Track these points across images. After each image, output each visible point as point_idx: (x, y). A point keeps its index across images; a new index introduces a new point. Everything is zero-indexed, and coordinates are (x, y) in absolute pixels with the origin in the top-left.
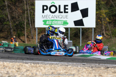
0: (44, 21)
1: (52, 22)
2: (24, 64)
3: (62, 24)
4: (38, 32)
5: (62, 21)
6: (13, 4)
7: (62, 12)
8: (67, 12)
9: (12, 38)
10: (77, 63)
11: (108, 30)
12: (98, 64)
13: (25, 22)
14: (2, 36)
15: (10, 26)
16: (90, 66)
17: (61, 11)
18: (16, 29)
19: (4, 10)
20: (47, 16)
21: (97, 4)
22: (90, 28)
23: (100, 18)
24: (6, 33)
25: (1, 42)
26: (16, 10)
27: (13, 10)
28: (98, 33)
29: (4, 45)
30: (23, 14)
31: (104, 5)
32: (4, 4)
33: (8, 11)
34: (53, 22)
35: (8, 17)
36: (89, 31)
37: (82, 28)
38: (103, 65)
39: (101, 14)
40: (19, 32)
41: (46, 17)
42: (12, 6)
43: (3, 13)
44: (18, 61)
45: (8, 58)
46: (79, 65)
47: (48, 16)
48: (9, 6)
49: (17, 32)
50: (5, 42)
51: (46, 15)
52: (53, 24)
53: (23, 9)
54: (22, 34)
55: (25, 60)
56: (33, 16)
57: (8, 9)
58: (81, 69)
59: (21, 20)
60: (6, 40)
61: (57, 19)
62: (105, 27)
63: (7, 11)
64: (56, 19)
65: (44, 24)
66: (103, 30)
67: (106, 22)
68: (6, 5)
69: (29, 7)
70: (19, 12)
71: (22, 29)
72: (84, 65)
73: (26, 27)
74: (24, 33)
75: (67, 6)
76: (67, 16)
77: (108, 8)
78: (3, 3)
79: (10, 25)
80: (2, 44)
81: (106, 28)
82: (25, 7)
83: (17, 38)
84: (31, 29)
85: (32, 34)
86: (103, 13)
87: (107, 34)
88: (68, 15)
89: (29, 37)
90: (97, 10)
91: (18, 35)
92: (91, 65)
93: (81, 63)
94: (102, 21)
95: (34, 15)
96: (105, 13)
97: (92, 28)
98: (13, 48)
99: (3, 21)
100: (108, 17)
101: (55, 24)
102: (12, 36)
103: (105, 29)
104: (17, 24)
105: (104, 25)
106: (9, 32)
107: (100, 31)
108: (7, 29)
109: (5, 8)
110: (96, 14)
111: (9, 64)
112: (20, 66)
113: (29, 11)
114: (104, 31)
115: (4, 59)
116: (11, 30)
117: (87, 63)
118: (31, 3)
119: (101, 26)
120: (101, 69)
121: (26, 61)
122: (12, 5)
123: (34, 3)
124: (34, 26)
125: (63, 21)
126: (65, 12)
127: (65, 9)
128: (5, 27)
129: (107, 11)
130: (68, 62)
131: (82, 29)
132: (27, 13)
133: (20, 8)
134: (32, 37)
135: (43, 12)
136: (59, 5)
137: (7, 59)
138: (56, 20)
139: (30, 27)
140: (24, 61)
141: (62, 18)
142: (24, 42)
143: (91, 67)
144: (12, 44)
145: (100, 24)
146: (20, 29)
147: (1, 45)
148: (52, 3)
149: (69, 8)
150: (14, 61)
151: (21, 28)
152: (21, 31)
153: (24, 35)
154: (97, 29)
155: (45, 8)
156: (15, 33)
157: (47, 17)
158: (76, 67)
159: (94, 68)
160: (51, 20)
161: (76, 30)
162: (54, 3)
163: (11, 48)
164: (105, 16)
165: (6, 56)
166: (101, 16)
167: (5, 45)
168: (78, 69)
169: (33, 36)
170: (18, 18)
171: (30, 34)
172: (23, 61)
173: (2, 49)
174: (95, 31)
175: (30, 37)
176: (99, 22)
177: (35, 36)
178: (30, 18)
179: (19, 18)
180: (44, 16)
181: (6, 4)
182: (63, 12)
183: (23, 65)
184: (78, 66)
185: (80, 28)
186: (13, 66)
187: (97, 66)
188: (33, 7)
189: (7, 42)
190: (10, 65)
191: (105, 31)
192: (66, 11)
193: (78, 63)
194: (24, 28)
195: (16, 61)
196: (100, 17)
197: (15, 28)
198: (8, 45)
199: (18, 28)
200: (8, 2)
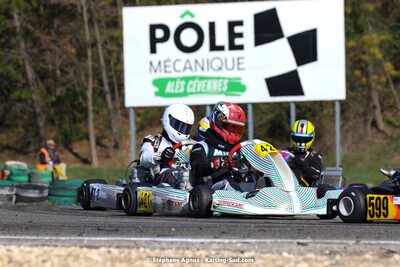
0: (156, 83)
1: (185, 87)
2: (85, 250)
3: (222, 93)
4: (136, 123)
5: (224, 78)
6: (40, 23)
7: (221, 48)
8: (241, 47)
9: (44, 150)
10: (279, 241)
11: (391, 107)
12: (354, 242)
13: (86, 89)
14: (5, 143)
15: (32, 106)
16: (326, 248)
17: (218, 42)
18: (56, 113)
19: (10, 48)
20: (167, 64)
21: (349, 11)
22: (327, 102)
23: (363, 65)
24: (19, 132)
25: (2, 166)
26: (53, 46)
27: (44, 46)
28: (355, 117)
29: (13, 178)
30: (80, 60)
31: (374, 16)
32: (9, 25)
33: (26, 49)
34: (191, 86)
35: (24, 74)
36: (325, 112)
37: (295, 103)
38: (373, 242)
39: (365, 48)
40: (67, 126)
41: (165, 66)
42: (38, 33)
43: (6, 59)
44: (63, 238)
45: (27, 229)
46: (286, 248)
47: (171, 64)
48: (27, 33)
49: (60, 126)
50: (18, 163)
51: (165, 59)
52: (189, 90)
53: (77, 40)
54: (77, 134)
55: (88, 234)
56: (115, 64)
57: (26, 43)
58: (292, 264)
59: (75, 82)
60: (22, 157)
61: (206, 74)
62: (380, 95)
63: (22, 51)
64: (199, 73)
65: (157, 94)
66: (374, 107)
67: (383, 79)
68: (15, 28)
69: (102, 34)
70: (65, 52)
71: (79, 116)
72: (303, 244)
73: (91, 108)
74: (85, 130)
75: (240, 23)
76: (241, 61)
77: (391, 28)
78: (8, 21)
79: (33, 102)
80: (7, 172)
81: (384, 99)
82: (84, 35)
83: (61, 147)
84: (112, 115)
85: (115, 130)
86: (371, 46)
87: (389, 123)
88: (243, 58)
89: (105, 142)
90: (348, 35)
91: (63, 137)
92: (330, 246)
93: (292, 238)
94: (367, 77)
95: (120, 60)
96: (380, 47)
97: (332, 103)
98: (47, 185)
99: (6, 89)
100: (391, 60)
101: (196, 93)
102: (40, 141)
103: (382, 105)
104: (58, 98)
105: (379, 87)
106: (31, 128)
107: (362, 110)
108: (21, 118)
109: (13, 41)
110: (348, 51)
111: (31, 252)
112: (70, 259)
113: (102, 46)
114: (378, 111)
115: (11, 235)
116: (39, 119)
117: (313, 238)
118: (107, 16)
119: (364, 93)
120: (365, 260)
121: (93, 238)
122: (37, 26)
123: (117, 17)
124: (123, 102)
125: (226, 81)
126: (233, 47)
127: (232, 35)
128: (14, 108)
129: (387, 36)
130: (244, 237)
131: (298, 105)
132: (92, 56)
133: (68, 39)
134: (115, 141)
135: (153, 50)
136: (212, 20)
137: (22, 235)
138: (201, 78)
139: (107, 106)
140: (86, 239)
141: (224, 68)
142: (86, 161)
143: (330, 254)
144: (45, 171)
145: (361, 85)
146: (73, 113)
147: (3, 175)
148: (182, 16)
149: (248, 30)
150: (47, 238)
151: (76, 112)
152: (74, 120)
153: (88, 138)
154: (351, 104)
155: (159, 33)
156: (51, 131)
157: (168, 69)
158: (275, 256)
159: (338, 257)
160: (182, 79)
161: (276, 112)
162: (192, 16)
163: (41, 189)
164: (379, 56)
165: (19, 222)
166: (366, 58)
167: (18, 175)
168: (280, 263)
169: (118, 140)
170: (62, 76)
171: (107, 133)
172: (80, 238)
173: (5, 192)
174: (346, 114)
175: (108, 145)
176: (357, 79)
177: (128, 137)
178: (107, 73)
179: (67, 73)
180: (155, 64)
181: (17, 23)
182: (227, 47)
183: (82, 256)
184: (280, 253)
185: (288, 103)
186: (44, 261)
187: (350, 249)
188: (116, 33)
189: (24, 165)
190: (32, 257)
191: (382, 111)
192: (238, 41)
193: (280, 238)
194: (85, 110)
195: (56, 241)
196: (360, 61)
197: (52, 111)
198: (30, 176)
199: (65, 113)
200: (23, 15)
